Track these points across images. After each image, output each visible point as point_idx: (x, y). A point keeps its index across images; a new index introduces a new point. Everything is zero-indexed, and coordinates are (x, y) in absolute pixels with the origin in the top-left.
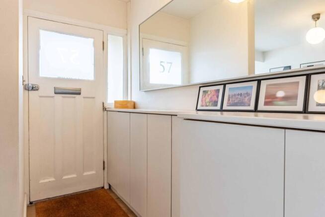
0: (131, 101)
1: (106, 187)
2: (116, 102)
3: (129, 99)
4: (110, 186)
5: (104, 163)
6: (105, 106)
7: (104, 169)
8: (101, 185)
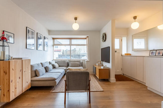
0: (129, 54)
1: (122, 75)
2: (125, 54)
3: (128, 53)
4: (123, 74)
5: (122, 69)
6: (122, 55)
7: (122, 70)
8: (121, 74)
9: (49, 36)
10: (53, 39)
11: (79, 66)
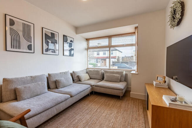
9: (77, 35)
10: (87, 40)
11: (119, 81)
